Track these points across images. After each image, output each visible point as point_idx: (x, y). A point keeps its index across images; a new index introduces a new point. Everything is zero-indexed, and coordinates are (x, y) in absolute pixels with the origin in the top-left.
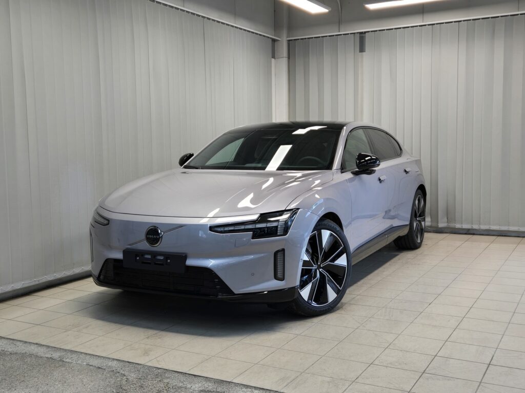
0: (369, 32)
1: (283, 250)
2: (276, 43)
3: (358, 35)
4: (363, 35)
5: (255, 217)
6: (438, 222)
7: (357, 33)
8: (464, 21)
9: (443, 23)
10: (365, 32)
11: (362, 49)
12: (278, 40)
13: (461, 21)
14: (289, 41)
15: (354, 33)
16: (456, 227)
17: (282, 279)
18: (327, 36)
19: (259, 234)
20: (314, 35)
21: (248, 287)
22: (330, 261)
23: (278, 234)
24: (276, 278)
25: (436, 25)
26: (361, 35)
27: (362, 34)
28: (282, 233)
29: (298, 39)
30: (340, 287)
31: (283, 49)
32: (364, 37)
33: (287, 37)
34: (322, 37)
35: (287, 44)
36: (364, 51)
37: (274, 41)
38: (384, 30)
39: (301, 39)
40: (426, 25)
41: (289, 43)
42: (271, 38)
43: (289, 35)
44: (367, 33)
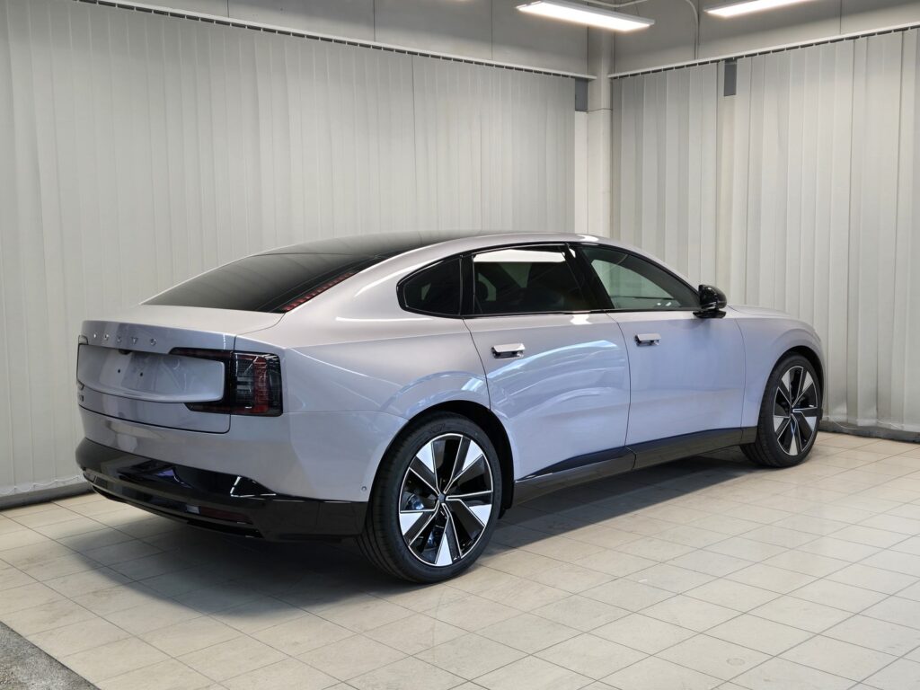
0: (742, 57)
2: (589, 84)
3: (722, 65)
4: (732, 63)
6: (856, 416)
7: (723, 60)
8: (912, 28)
9: (873, 34)
10: (736, 58)
11: (730, 89)
12: (592, 80)
13: (906, 29)
14: (612, 79)
15: (718, 61)
16: (892, 428)
18: (672, 68)
20: (651, 67)
25: (860, 38)
26: (728, 64)
27: (731, 62)
29: (627, 76)
31: (601, 94)
32: (735, 67)
33: (609, 73)
34: (665, 70)
35: (609, 85)
36: (733, 93)
37: (587, 80)
38: (768, 52)
39: (632, 75)
40: (842, 40)
41: (612, 84)
42: (572, 77)
43: (612, 69)
44: (739, 60)
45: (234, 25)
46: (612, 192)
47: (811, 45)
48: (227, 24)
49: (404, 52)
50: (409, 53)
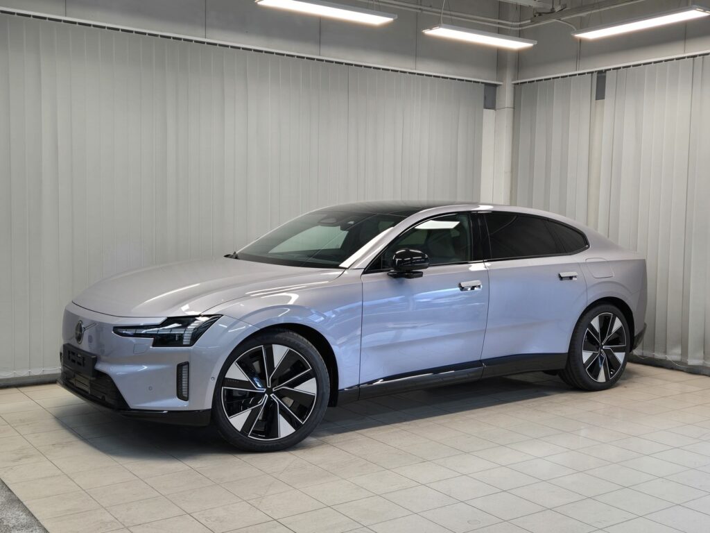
0: (610, 69)
1: (187, 364)
2: (498, 88)
3: (595, 75)
4: (603, 74)
5: (159, 321)
7: (596, 71)
9: (708, 54)
10: (606, 70)
11: (600, 94)
12: (500, 85)
14: (515, 84)
15: (592, 73)
17: (186, 399)
18: (558, 77)
19: (162, 340)
20: (543, 76)
21: (145, 402)
22: (287, 385)
23: (184, 343)
24: (180, 396)
25: (697, 57)
26: (599, 75)
27: (601, 75)
28: (188, 343)
29: (526, 82)
30: (303, 420)
31: (506, 97)
32: (605, 77)
33: (513, 80)
34: (554, 78)
35: (513, 89)
36: (603, 98)
37: (496, 86)
38: (629, 66)
39: (529, 82)
40: (684, 58)
41: (515, 88)
42: (482, 83)
43: (516, 77)
44: (607, 72)
45: (208, 43)
46: (512, 172)
47: (650, 63)
48: (203, 43)
49: (342, 63)
50: (346, 64)
